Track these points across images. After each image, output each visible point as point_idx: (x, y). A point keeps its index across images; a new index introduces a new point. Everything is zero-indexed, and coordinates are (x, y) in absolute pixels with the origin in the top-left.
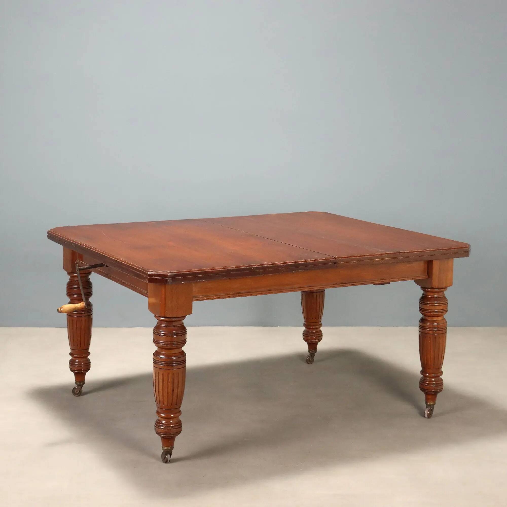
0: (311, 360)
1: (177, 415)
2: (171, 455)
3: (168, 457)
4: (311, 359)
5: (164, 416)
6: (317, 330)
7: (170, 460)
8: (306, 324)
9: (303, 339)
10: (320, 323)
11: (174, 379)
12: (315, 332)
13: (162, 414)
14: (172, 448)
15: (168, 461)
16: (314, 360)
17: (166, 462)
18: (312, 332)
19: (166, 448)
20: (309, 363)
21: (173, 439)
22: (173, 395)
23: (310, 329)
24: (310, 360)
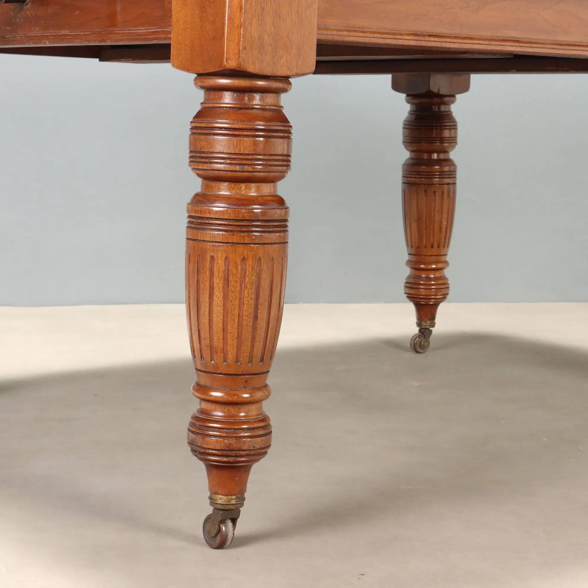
0: (424, 345)
1: (258, 395)
2: (234, 521)
3: (227, 528)
4: (424, 342)
5: (220, 397)
6: (438, 275)
7: (233, 537)
8: (412, 261)
9: (405, 295)
10: (443, 259)
11: (259, 277)
12: (435, 279)
13: (216, 390)
14: (241, 500)
15: (228, 543)
16: (429, 343)
17: (221, 546)
18: (428, 279)
19: (221, 499)
20: (419, 350)
21: (246, 469)
22: (254, 328)
23: (423, 269)
24: (422, 343)
